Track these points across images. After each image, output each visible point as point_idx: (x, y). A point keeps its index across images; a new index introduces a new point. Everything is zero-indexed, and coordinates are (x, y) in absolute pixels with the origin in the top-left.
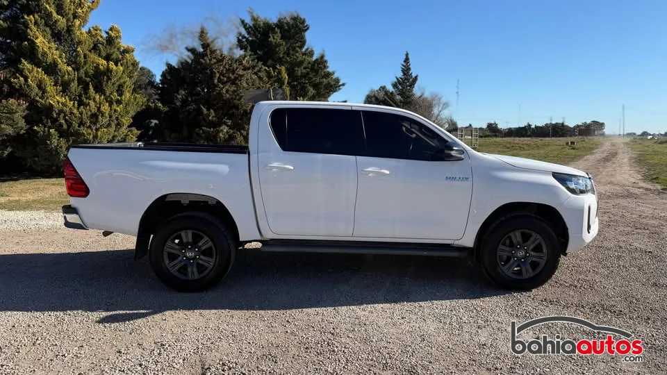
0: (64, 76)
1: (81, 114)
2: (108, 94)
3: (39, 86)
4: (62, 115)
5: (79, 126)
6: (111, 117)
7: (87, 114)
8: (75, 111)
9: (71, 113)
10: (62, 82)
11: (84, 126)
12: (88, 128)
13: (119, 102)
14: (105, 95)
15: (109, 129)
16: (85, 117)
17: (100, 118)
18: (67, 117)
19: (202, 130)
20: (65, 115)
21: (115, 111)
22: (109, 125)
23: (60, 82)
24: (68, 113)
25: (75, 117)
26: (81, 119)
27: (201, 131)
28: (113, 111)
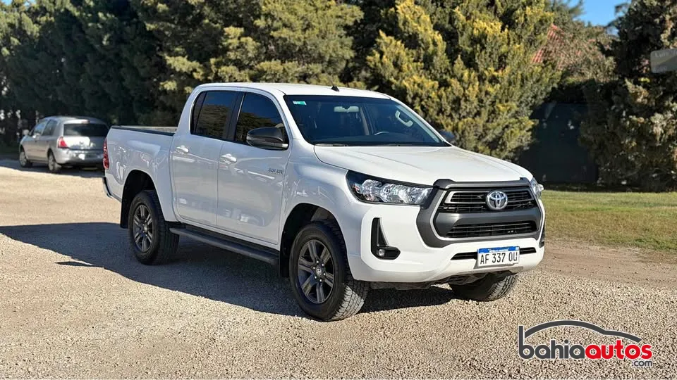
0: (428, 48)
1: (440, 97)
2: (481, 69)
3: (396, 65)
4: (418, 99)
5: (438, 115)
6: (481, 101)
7: (447, 97)
8: (433, 95)
9: (429, 97)
10: (425, 56)
11: (443, 114)
12: (448, 116)
13: (494, 80)
14: (477, 70)
15: (477, 118)
16: (444, 102)
17: (462, 103)
18: (423, 103)
19: (630, 120)
20: (421, 100)
21: (487, 93)
22: (478, 114)
23: (422, 57)
24: (424, 97)
25: (433, 102)
26: (440, 104)
27: (628, 123)
28: (483, 93)
